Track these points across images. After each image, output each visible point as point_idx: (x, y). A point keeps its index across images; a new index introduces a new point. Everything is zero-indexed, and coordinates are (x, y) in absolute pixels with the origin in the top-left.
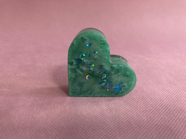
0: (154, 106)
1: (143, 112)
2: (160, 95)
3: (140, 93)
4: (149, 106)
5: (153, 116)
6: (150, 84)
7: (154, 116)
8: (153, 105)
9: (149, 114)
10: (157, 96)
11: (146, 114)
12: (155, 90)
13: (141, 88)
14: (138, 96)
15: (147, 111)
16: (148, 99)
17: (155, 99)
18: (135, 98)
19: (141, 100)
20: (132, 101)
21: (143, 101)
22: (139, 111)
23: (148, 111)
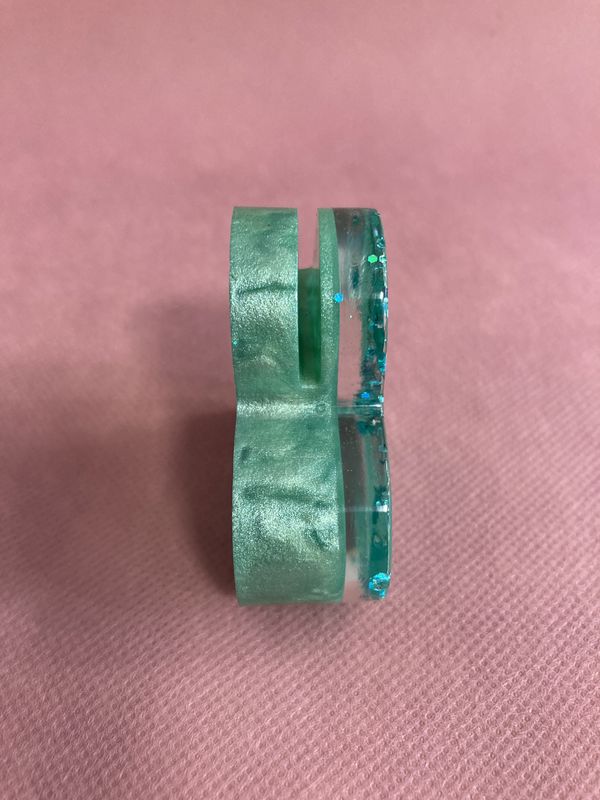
0: (520, 595)
1: (463, 628)
2: (570, 522)
3: (474, 504)
4: (500, 594)
5: (500, 657)
6: (539, 446)
7: (507, 659)
8: (518, 590)
9: (484, 643)
10: (552, 527)
11: (470, 641)
12: (554, 491)
13: (487, 474)
14: (463, 525)
15: (482, 623)
16: (502, 548)
17: (539, 552)
18: (446, 538)
19: (471, 551)
20: (427, 553)
21: (478, 558)
22: (442, 620)
23: (484, 628)
